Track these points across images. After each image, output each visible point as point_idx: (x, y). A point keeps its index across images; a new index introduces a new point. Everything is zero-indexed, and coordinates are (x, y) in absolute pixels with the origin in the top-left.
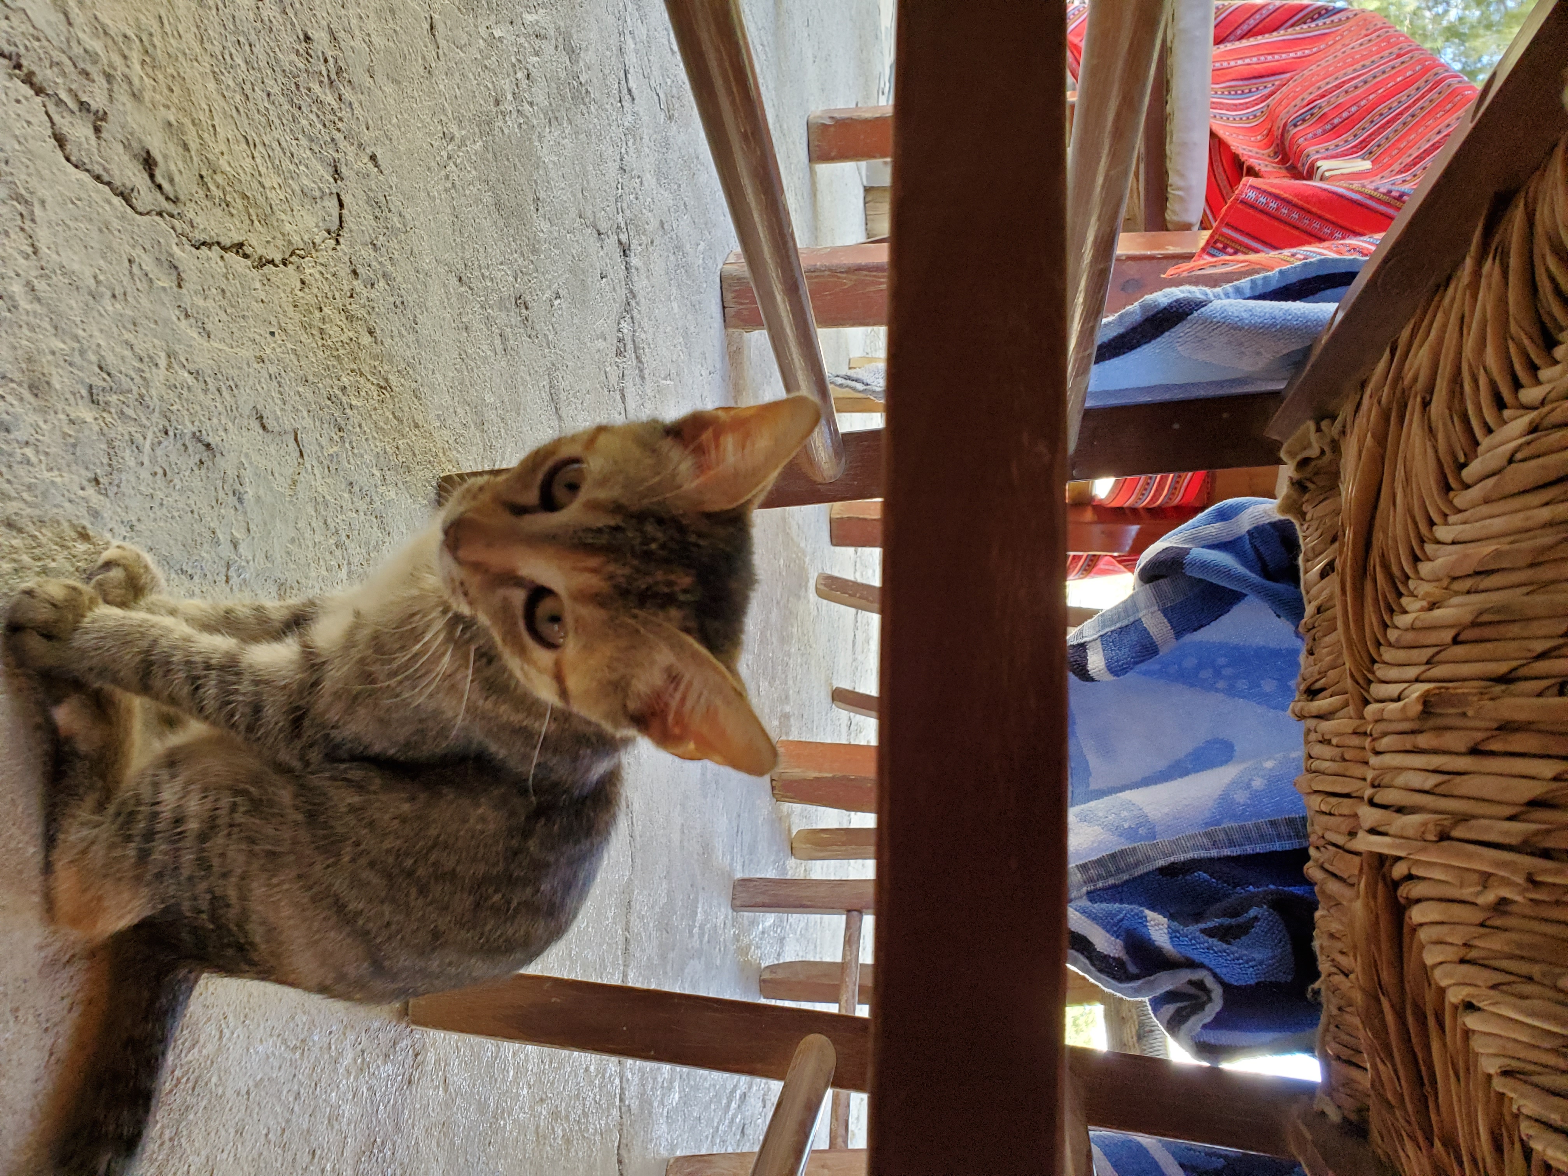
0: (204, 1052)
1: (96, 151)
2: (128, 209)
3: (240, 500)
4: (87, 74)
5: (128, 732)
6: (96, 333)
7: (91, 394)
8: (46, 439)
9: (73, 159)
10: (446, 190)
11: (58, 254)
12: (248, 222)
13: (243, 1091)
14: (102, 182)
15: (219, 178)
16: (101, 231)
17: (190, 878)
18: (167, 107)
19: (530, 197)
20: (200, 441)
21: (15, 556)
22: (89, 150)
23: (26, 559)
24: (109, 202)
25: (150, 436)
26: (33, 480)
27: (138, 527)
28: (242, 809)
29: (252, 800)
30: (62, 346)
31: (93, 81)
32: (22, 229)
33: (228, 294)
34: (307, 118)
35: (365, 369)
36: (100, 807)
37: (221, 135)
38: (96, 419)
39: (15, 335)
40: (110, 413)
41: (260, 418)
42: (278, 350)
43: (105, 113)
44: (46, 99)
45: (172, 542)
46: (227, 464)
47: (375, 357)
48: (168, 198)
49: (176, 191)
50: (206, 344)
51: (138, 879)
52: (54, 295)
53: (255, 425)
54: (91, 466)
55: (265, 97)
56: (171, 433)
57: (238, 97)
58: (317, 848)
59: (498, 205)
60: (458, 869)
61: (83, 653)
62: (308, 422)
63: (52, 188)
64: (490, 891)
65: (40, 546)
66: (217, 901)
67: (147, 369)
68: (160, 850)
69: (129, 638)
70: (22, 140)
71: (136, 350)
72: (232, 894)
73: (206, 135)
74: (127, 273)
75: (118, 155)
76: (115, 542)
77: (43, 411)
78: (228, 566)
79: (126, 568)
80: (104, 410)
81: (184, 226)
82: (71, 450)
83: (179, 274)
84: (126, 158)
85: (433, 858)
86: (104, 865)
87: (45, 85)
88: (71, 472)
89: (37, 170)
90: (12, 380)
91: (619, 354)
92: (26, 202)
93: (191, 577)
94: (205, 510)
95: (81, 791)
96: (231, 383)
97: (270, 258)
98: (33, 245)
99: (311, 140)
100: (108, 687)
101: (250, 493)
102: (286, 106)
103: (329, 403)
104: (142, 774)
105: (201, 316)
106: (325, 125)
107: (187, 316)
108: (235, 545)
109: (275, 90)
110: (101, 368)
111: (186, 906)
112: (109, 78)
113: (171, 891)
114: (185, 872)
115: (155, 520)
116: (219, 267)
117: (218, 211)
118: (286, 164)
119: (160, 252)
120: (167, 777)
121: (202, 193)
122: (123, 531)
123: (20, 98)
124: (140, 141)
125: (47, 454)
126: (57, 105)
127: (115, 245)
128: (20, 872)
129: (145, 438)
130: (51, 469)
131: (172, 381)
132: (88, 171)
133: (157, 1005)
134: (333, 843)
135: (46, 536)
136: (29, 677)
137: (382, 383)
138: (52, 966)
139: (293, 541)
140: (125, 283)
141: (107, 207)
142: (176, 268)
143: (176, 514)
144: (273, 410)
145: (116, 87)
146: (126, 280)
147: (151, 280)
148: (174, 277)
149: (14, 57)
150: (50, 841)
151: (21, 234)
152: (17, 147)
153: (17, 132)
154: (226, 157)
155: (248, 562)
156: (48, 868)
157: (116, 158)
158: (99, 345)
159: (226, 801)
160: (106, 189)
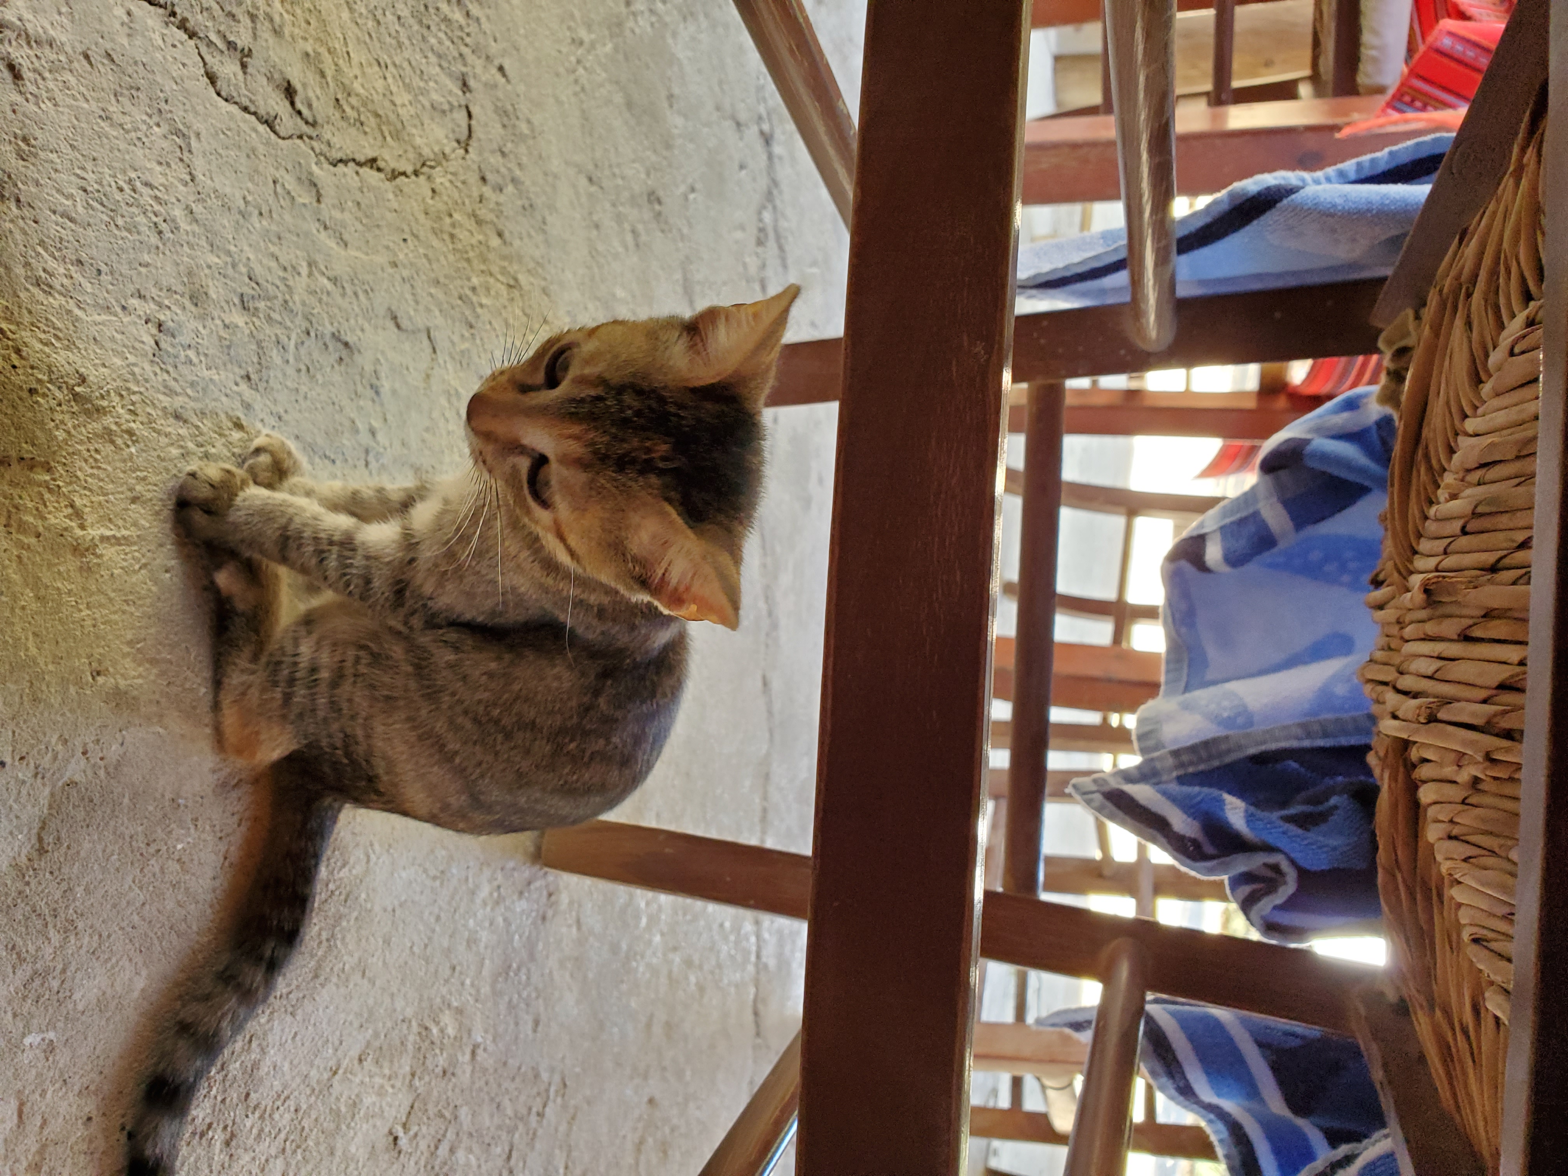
0: (354, 872)
1: (243, 86)
2: (272, 135)
3: (377, 393)
4: (234, 16)
5: (276, 594)
6: (246, 248)
7: (243, 302)
8: (205, 342)
9: (223, 93)
10: (576, 94)
11: (211, 179)
12: (380, 138)
13: (390, 909)
14: (249, 113)
15: (353, 100)
16: (248, 156)
17: (325, 720)
18: (305, 39)
19: (664, 94)
20: (340, 340)
21: (182, 443)
22: (236, 85)
23: (191, 445)
24: (255, 130)
25: (294, 336)
26: (195, 378)
27: (285, 417)
28: (364, 661)
29: (372, 654)
30: (217, 260)
31: (239, 22)
32: (181, 160)
33: (363, 206)
34: (436, 36)
35: (495, 269)
36: (255, 658)
37: (355, 62)
38: (247, 323)
39: (177, 252)
40: (259, 317)
41: (395, 318)
42: (411, 255)
43: (250, 50)
44: (198, 42)
45: (316, 431)
46: (365, 361)
47: (504, 258)
48: (307, 123)
49: (314, 116)
50: (343, 253)
51: (284, 717)
52: (210, 217)
53: (391, 325)
54: (244, 365)
55: (396, 20)
56: (313, 334)
57: (371, 24)
58: (423, 696)
59: (630, 105)
60: (538, 720)
61: (236, 526)
62: (439, 320)
63: (205, 121)
64: (567, 740)
65: (201, 434)
66: (348, 739)
67: (290, 278)
68: (300, 694)
69: (271, 515)
70: (179, 81)
71: (281, 260)
72: (360, 733)
73: (341, 62)
74: (272, 193)
75: (262, 87)
76: (265, 431)
77: (203, 317)
78: (367, 452)
79: (272, 454)
80: (254, 315)
81: (322, 146)
82: (226, 350)
83: (318, 191)
84: (269, 89)
85: (516, 708)
86: (259, 705)
87: (197, 29)
88: (226, 370)
89: (192, 106)
90: (176, 292)
91: (760, 243)
92: (184, 135)
93: (334, 461)
94: (345, 402)
95: (241, 642)
96: (367, 287)
97: (401, 170)
98: (190, 174)
99: (439, 56)
100: (257, 556)
101: (386, 386)
102: (416, 27)
103: (459, 302)
104: (286, 631)
105: (338, 228)
106: (453, 42)
107: (326, 228)
108: (373, 433)
109: (405, 13)
110: (250, 279)
111: (324, 743)
112: (253, 17)
113: (311, 729)
114: (321, 714)
115: (300, 411)
116: (354, 182)
117: (353, 131)
118: (417, 82)
119: (301, 172)
120: (304, 633)
121: (338, 115)
122: (273, 421)
123: (176, 43)
124: (281, 72)
125: (206, 355)
126: (208, 46)
127: (261, 168)
128: (194, 708)
129: (289, 339)
130: (209, 368)
131: (313, 287)
132: (236, 103)
133: (309, 826)
134: (435, 692)
135: (206, 426)
136: (197, 546)
137: (512, 282)
138: (224, 787)
139: (427, 430)
140: (270, 202)
141: (254, 135)
142: (315, 185)
143: (319, 406)
144: (407, 311)
145: (259, 26)
146: (271, 199)
147: (293, 198)
148: (314, 193)
149: (169, 7)
150: (217, 684)
151: (180, 164)
152: (175, 87)
153: (174, 75)
154: (359, 80)
155: (385, 449)
156: (216, 706)
157: (261, 90)
158: (248, 259)
159: (351, 653)
160: (253, 118)
